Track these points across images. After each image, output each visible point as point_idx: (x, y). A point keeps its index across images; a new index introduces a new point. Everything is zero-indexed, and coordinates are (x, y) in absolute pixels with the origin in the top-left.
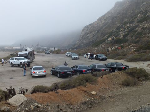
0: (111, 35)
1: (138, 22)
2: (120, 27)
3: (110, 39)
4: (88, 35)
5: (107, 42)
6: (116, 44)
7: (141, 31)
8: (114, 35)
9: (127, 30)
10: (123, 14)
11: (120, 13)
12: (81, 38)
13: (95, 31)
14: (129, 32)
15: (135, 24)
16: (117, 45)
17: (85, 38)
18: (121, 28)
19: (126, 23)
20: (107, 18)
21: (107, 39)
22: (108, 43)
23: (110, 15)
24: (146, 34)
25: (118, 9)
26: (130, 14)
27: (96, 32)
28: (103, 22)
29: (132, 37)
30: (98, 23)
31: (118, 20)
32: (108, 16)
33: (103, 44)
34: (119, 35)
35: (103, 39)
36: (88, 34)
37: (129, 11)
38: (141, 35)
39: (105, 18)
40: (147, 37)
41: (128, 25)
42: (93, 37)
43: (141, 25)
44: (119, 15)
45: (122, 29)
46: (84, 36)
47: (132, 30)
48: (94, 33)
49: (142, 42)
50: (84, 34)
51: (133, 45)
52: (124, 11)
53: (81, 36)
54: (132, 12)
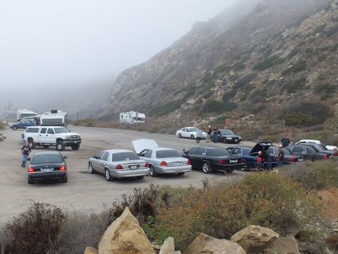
0: (193, 94)
1: (255, 69)
2: (211, 76)
3: (192, 101)
4: (131, 91)
5: (186, 108)
6: (209, 112)
7: (263, 89)
8: (200, 93)
9: (230, 84)
10: (213, 49)
11: (205, 48)
12: (113, 97)
13: (146, 84)
14: (235, 88)
15: (248, 72)
16: (210, 114)
17: (124, 97)
18: (213, 78)
19: (224, 69)
20: (174, 56)
21: (184, 100)
22: (188, 110)
23: (181, 50)
24: (274, 94)
25: (200, 38)
26: (228, 50)
27: (150, 84)
28: (166, 63)
29: (243, 99)
30: (153, 66)
31: (202, 60)
32: (177, 52)
33: (176, 111)
34: (212, 93)
35: (172, 100)
36: (130, 88)
37: (227, 44)
38: (264, 96)
39: (170, 56)
40: (277, 102)
41: (232, 73)
42: (144, 95)
43: (262, 75)
44: (203, 51)
45: (219, 81)
46: (119, 93)
47: (242, 85)
48: (144, 87)
49: (269, 112)
50: (120, 88)
51: (250, 117)
52: (216, 44)
53: (114, 93)
54: (232, 46)
